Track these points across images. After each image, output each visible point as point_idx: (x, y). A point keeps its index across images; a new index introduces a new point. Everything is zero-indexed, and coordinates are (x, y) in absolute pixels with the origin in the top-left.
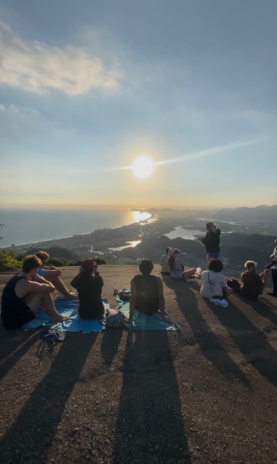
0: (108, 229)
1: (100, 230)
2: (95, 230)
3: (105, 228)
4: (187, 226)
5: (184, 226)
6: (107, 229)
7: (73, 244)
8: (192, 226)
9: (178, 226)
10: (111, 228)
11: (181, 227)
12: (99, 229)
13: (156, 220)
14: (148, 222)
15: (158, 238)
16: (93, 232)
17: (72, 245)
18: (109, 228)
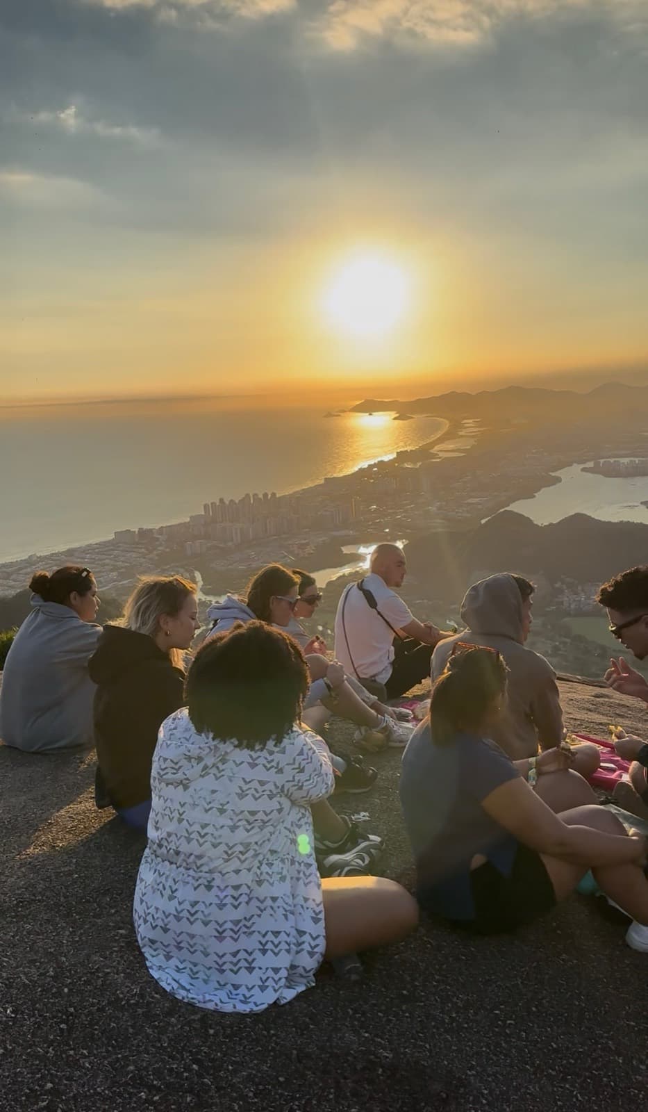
0: (261, 496)
1: (227, 503)
2: (206, 506)
3: (247, 495)
4: (612, 460)
5: (602, 461)
6: (255, 495)
7: (115, 569)
8: (637, 460)
9: (570, 465)
10: (274, 494)
11: (584, 470)
12: (221, 501)
13: (466, 444)
14: (434, 456)
15: (483, 521)
16: (202, 515)
17: (114, 575)
18: (265, 495)
